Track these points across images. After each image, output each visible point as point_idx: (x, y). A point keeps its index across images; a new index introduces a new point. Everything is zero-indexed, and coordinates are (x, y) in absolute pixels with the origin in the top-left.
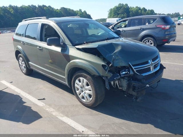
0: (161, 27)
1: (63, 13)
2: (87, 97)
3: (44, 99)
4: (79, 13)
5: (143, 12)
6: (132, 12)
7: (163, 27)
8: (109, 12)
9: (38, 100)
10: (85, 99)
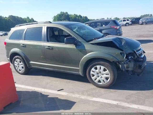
0: (114, 28)
1: (12, 20)
2: (103, 80)
3: (62, 90)
4: (27, 20)
5: (80, 18)
6: (72, 18)
7: (115, 27)
8: (53, 18)
9: (58, 91)
10: (101, 83)
